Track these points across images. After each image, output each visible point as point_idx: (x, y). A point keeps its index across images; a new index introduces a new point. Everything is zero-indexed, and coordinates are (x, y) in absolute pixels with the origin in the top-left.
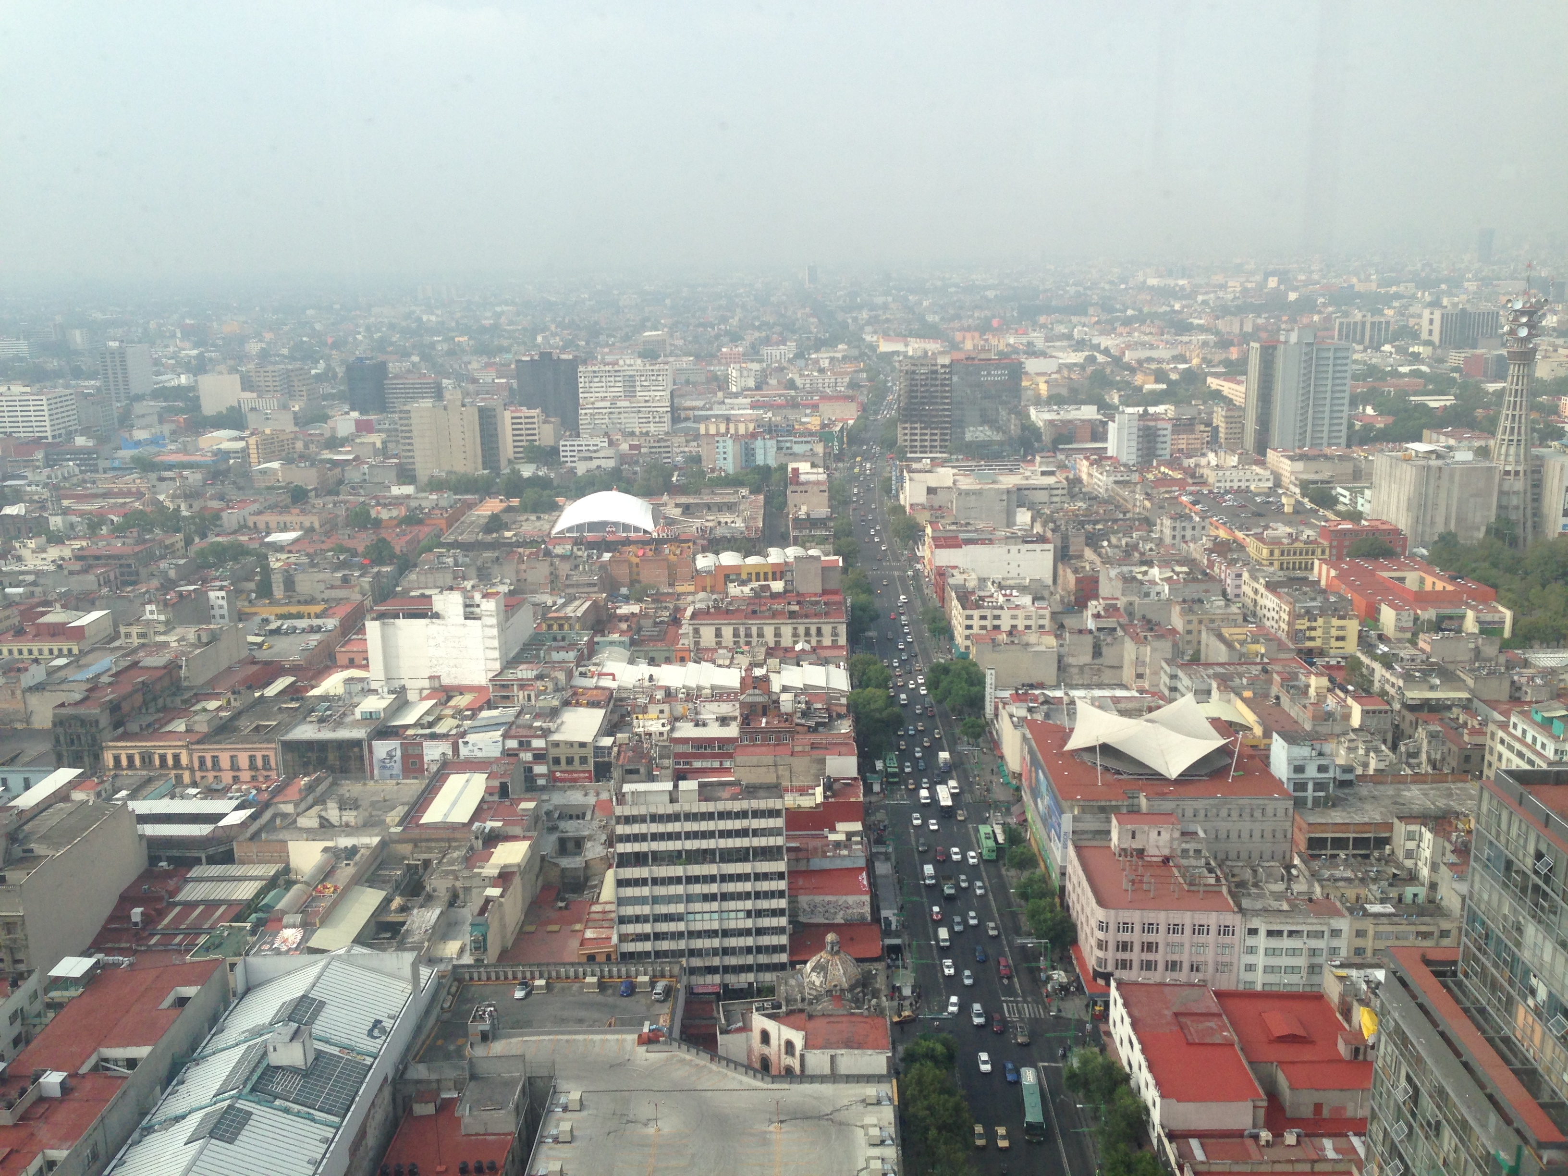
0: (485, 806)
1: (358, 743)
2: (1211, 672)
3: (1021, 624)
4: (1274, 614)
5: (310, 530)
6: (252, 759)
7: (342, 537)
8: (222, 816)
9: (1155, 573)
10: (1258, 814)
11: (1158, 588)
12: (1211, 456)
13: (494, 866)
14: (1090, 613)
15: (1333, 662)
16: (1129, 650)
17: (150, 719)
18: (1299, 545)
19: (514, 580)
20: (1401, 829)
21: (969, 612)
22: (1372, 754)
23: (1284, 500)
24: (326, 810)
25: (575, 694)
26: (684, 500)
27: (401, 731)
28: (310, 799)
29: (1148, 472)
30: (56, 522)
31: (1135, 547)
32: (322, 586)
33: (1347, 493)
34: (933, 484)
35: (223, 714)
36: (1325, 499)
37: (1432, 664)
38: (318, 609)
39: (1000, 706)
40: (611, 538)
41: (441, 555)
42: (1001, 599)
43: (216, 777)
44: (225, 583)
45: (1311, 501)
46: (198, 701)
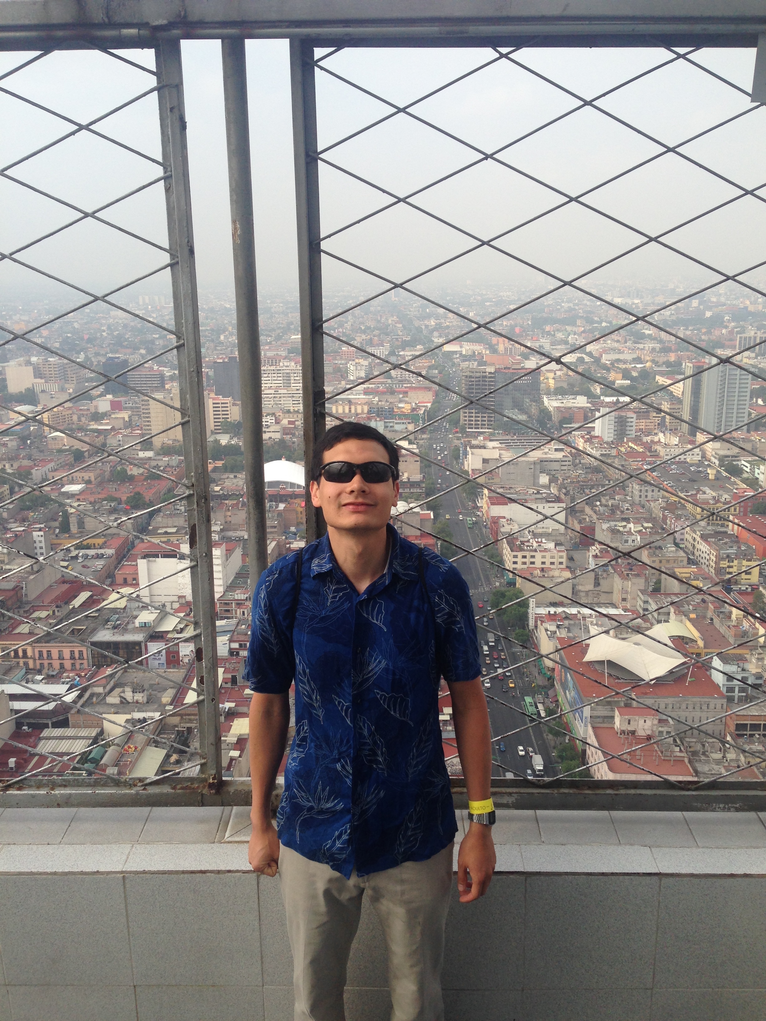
1: (138, 644)
2: (669, 600)
3: (548, 560)
4: (706, 555)
5: (88, 482)
6: (72, 652)
7: (111, 488)
9: (631, 525)
10: (705, 707)
11: (633, 537)
12: (661, 435)
13: (233, 735)
14: (591, 554)
15: (744, 588)
16: (617, 583)
18: (719, 505)
19: (223, 522)
21: (515, 553)
23: (709, 471)
24: (124, 692)
27: (164, 635)
28: (112, 683)
29: (622, 446)
31: (617, 507)
32: (101, 525)
33: (748, 465)
34: (487, 457)
35: (51, 621)
36: (736, 471)
38: (100, 541)
39: (539, 622)
40: (282, 492)
41: (175, 504)
42: (535, 545)
43: (49, 664)
44: (42, 526)
45: (726, 471)
46: (34, 611)
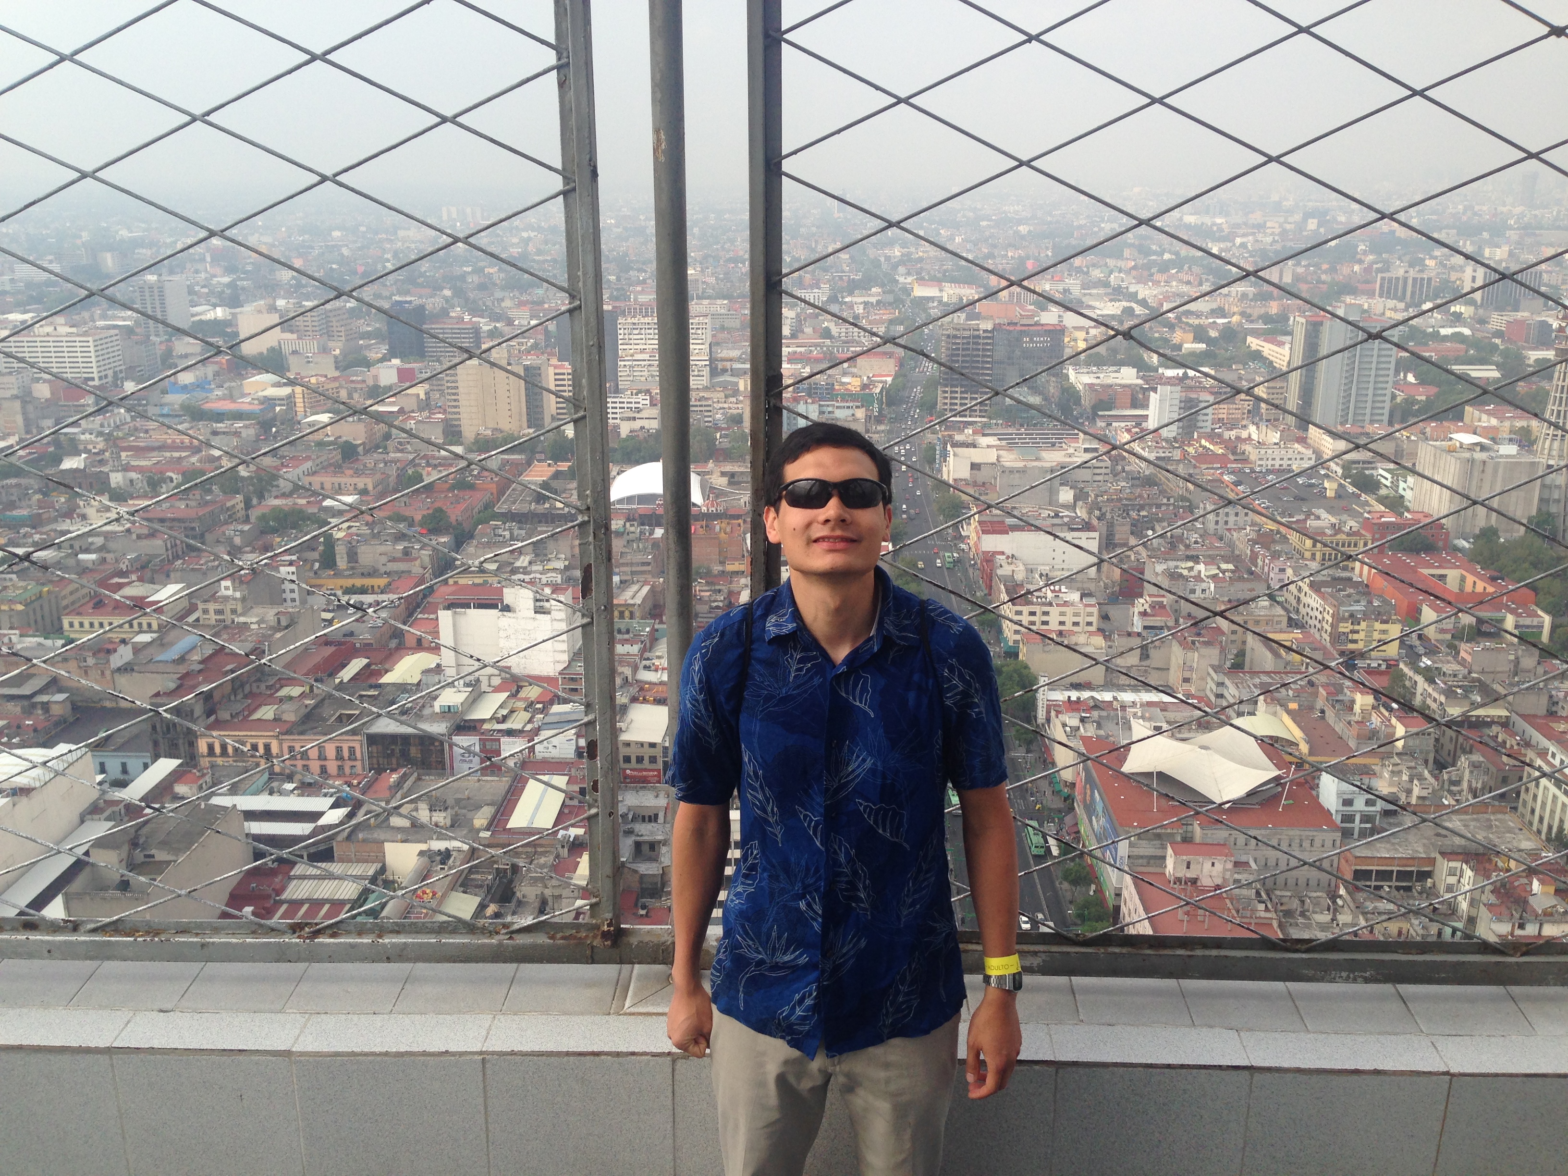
0: (566, 811)
1: (438, 738)
2: (1257, 681)
3: (1069, 619)
4: (1318, 614)
5: (364, 492)
6: (339, 750)
7: (398, 504)
8: (321, 814)
9: (1201, 567)
10: (1306, 844)
11: (1204, 585)
12: (1252, 429)
13: (581, 877)
14: (1136, 611)
15: (1374, 664)
16: (1177, 654)
17: (238, 707)
18: (1341, 537)
19: (569, 556)
20: (1443, 866)
21: (1018, 608)
22: (1415, 782)
23: (1326, 484)
24: (416, 810)
25: (642, 689)
26: (729, 468)
27: (478, 725)
28: (398, 796)
29: (1190, 445)
30: (116, 479)
31: (1180, 539)
32: (384, 559)
33: (1388, 476)
34: (977, 460)
35: (307, 702)
36: (1369, 485)
37: (1474, 680)
38: (382, 582)
39: (1053, 713)
41: (497, 527)
42: (1050, 595)
43: (304, 766)
44: (294, 558)
45: (1353, 484)
46: (282, 687)
